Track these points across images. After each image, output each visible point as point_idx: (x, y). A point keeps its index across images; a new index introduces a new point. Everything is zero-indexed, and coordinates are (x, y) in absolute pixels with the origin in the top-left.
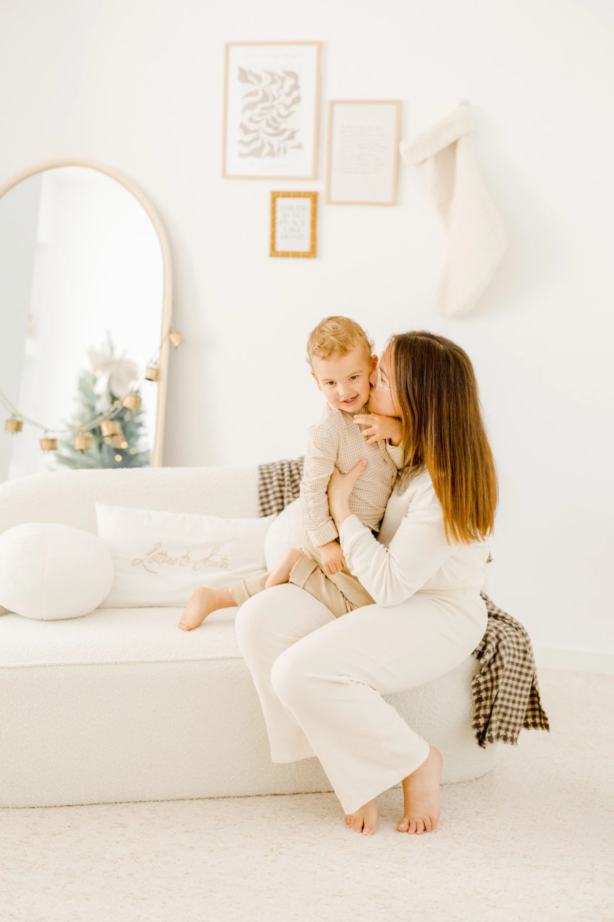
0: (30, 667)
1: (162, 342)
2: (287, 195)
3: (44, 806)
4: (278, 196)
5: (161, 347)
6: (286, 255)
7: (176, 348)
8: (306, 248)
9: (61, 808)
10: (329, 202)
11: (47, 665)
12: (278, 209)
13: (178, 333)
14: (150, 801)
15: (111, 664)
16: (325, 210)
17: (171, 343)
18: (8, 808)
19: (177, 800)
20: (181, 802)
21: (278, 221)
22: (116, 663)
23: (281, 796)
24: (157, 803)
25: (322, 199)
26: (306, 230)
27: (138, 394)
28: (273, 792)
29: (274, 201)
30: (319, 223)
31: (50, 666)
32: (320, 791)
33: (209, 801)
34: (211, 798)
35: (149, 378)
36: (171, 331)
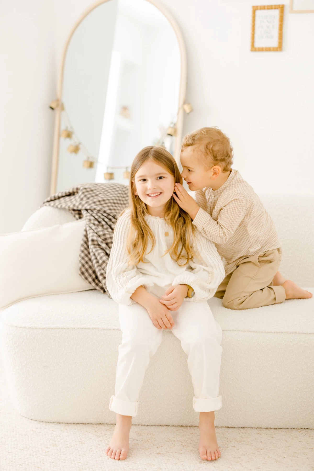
0: (54, 328)
1: (179, 109)
2: (263, 8)
3: (66, 422)
4: (257, 9)
5: (178, 114)
6: (261, 50)
7: (188, 114)
8: (275, 44)
9: (78, 425)
10: (292, 11)
11: (66, 328)
12: (257, 18)
13: (189, 104)
14: (139, 425)
15: (110, 330)
16: (289, 17)
17: (184, 111)
18: (43, 422)
19: (158, 425)
20: (160, 427)
21: (257, 27)
22: (114, 329)
23: (232, 429)
24: (143, 427)
25: (287, 10)
26: (276, 32)
27: (163, 145)
28: (226, 425)
29: (254, 13)
30: (285, 26)
31: (68, 329)
32: (260, 427)
33: (180, 428)
34: (181, 426)
35: (170, 134)
36: (185, 102)
